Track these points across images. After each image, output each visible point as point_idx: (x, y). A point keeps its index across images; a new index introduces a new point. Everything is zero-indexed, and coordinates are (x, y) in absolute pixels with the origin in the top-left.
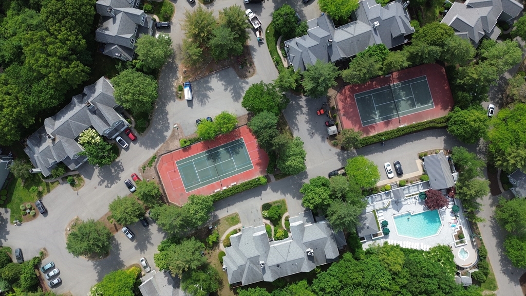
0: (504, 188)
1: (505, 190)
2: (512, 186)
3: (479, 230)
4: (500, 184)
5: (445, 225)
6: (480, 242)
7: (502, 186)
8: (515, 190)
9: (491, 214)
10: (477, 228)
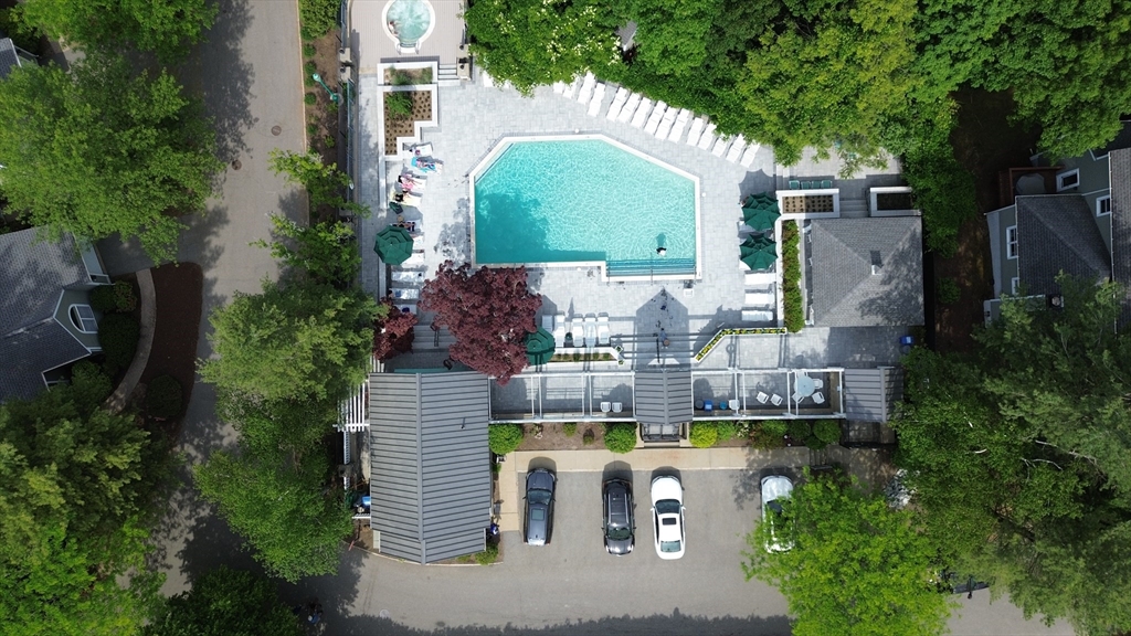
0: (136, 291)
1: (133, 282)
2: (94, 297)
3: (309, 114)
4: (148, 314)
5: (459, 176)
6: (317, 57)
7: (139, 304)
8: (82, 272)
9: (228, 178)
10: (312, 129)
